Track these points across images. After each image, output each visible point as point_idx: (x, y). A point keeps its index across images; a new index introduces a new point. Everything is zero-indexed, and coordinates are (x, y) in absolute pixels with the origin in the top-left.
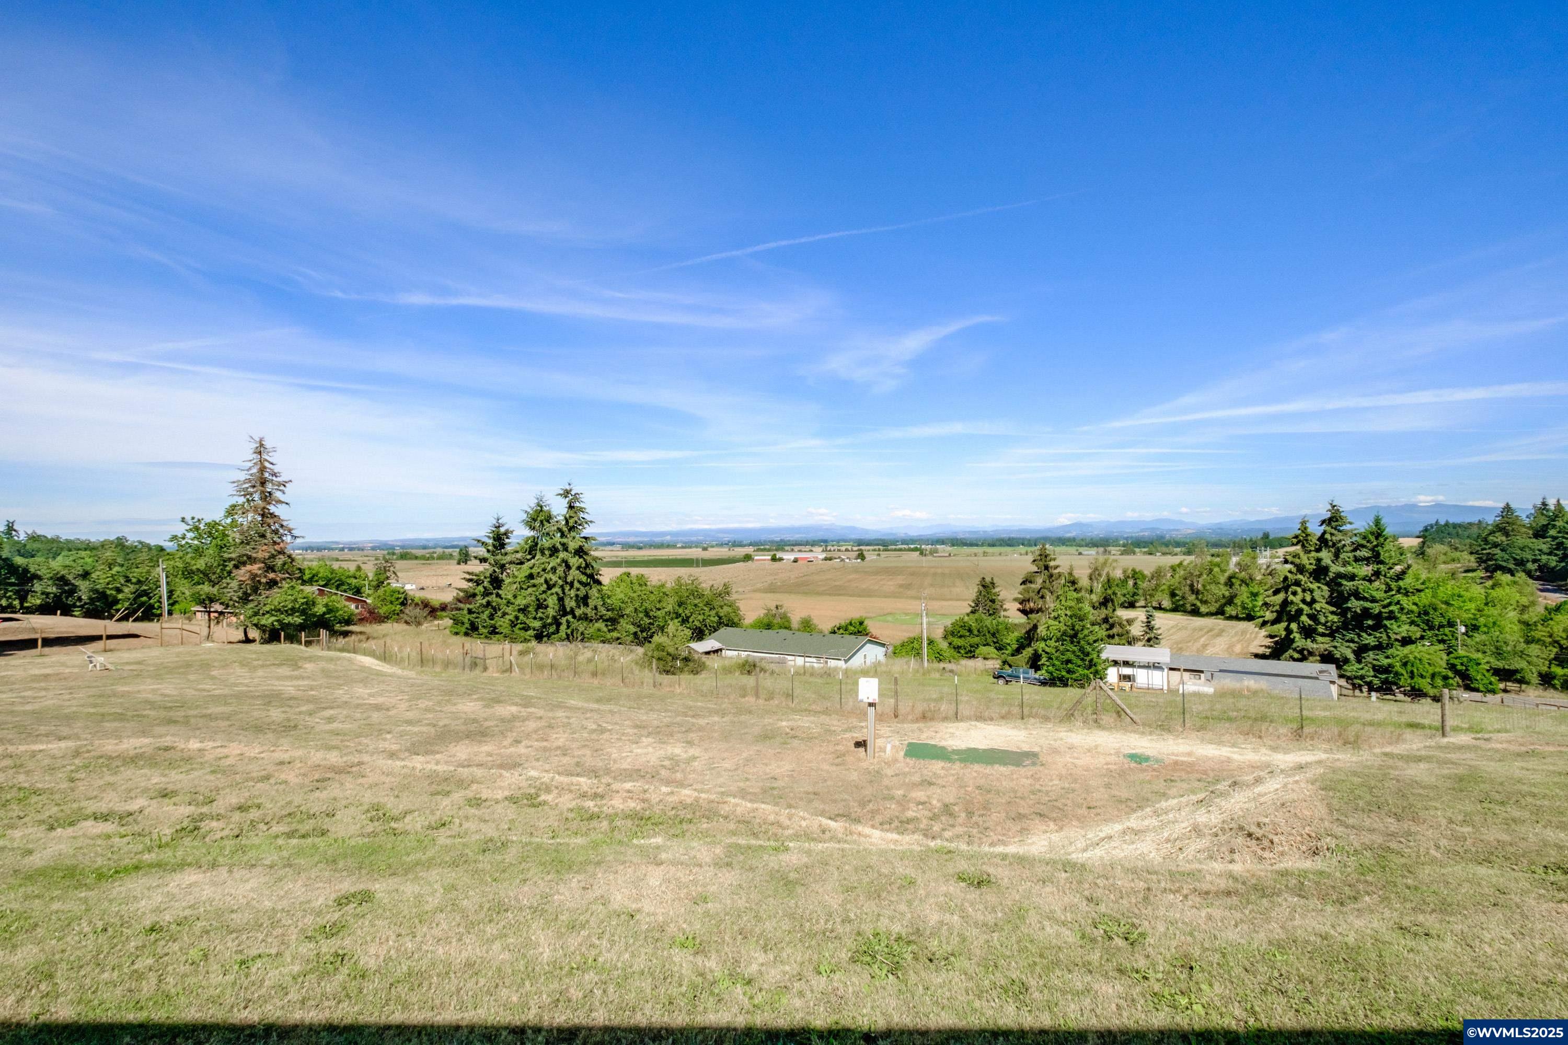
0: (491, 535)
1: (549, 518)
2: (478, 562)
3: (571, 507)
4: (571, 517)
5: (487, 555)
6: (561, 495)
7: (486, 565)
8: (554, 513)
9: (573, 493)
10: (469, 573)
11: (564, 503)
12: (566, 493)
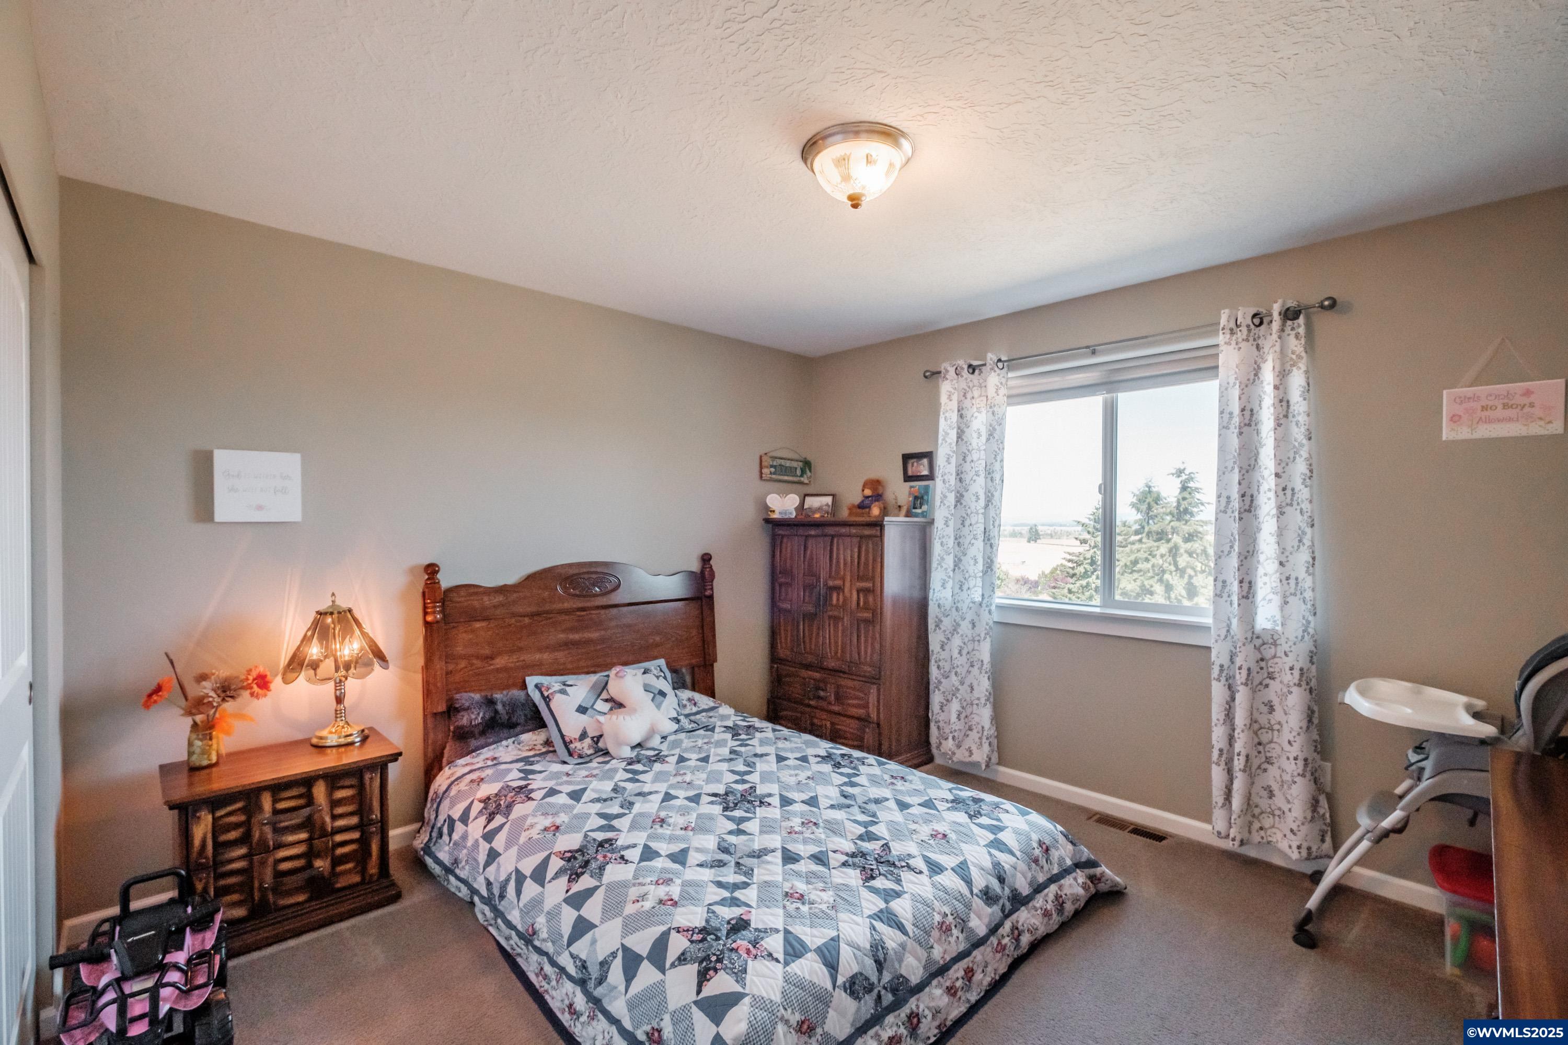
0: (1092, 517)
1: (1157, 500)
2: (1078, 543)
3: (1184, 488)
4: (1184, 499)
5: (1087, 536)
6: (1173, 474)
7: (1087, 547)
8: (1163, 494)
9: (1187, 472)
10: (1070, 554)
11: (1176, 484)
12: (1180, 472)
